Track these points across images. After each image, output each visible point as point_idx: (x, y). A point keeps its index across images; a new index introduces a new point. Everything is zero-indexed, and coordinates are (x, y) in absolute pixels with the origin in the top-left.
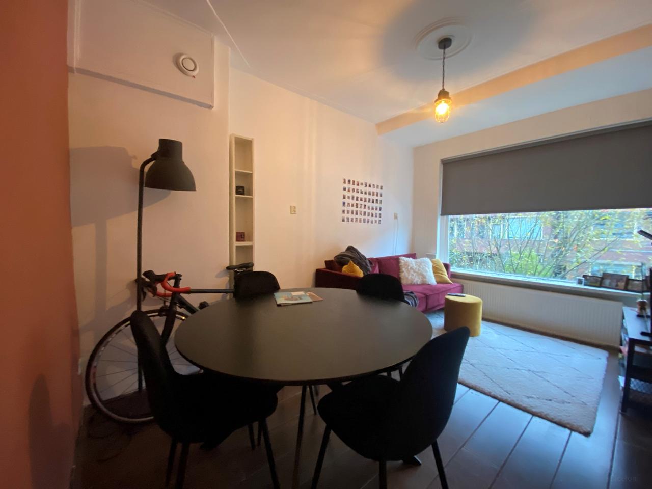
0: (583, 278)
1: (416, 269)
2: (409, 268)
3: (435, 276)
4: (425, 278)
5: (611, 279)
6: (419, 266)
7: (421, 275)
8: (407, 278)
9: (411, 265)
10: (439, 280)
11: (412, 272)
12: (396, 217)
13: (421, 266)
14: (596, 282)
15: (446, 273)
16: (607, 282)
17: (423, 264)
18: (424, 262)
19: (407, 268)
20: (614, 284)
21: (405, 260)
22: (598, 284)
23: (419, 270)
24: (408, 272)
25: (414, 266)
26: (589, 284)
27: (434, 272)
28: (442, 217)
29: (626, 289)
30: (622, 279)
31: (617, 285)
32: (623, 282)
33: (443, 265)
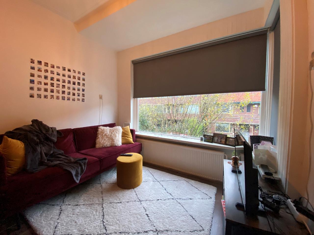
0: (203, 137)
1: (109, 135)
2: (104, 134)
3: (122, 139)
4: (114, 141)
5: (218, 137)
6: (112, 133)
7: (111, 139)
8: (100, 143)
9: (106, 132)
10: (124, 141)
11: (105, 138)
12: (101, 97)
13: (113, 133)
14: (210, 139)
15: (131, 136)
16: (216, 139)
17: (115, 131)
18: (115, 130)
19: (102, 135)
20: (219, 140)
21: (102, 129)
22: (211, 141)
23: (111, 136)
24: (102, 138)
25: (108, 133)
26: (206, 140)
27: (122, 136)
28: (134, 99)
29: (226, 144)
30: (223, 137)
31: (221, 141)
32: (224, 139)
33: (130, 131)
